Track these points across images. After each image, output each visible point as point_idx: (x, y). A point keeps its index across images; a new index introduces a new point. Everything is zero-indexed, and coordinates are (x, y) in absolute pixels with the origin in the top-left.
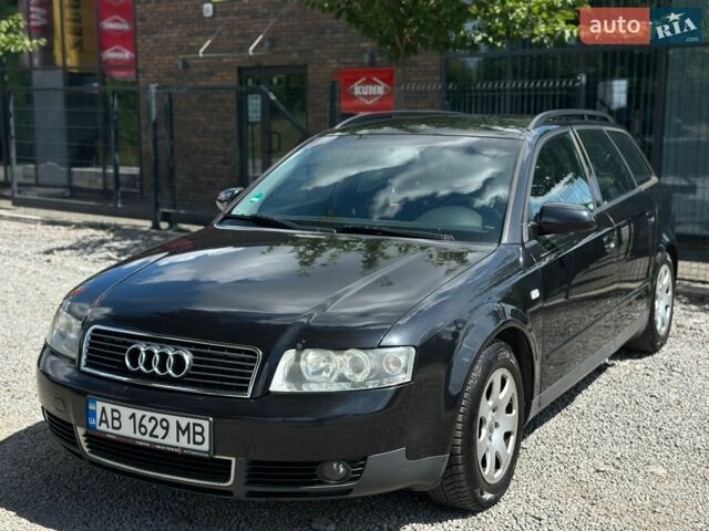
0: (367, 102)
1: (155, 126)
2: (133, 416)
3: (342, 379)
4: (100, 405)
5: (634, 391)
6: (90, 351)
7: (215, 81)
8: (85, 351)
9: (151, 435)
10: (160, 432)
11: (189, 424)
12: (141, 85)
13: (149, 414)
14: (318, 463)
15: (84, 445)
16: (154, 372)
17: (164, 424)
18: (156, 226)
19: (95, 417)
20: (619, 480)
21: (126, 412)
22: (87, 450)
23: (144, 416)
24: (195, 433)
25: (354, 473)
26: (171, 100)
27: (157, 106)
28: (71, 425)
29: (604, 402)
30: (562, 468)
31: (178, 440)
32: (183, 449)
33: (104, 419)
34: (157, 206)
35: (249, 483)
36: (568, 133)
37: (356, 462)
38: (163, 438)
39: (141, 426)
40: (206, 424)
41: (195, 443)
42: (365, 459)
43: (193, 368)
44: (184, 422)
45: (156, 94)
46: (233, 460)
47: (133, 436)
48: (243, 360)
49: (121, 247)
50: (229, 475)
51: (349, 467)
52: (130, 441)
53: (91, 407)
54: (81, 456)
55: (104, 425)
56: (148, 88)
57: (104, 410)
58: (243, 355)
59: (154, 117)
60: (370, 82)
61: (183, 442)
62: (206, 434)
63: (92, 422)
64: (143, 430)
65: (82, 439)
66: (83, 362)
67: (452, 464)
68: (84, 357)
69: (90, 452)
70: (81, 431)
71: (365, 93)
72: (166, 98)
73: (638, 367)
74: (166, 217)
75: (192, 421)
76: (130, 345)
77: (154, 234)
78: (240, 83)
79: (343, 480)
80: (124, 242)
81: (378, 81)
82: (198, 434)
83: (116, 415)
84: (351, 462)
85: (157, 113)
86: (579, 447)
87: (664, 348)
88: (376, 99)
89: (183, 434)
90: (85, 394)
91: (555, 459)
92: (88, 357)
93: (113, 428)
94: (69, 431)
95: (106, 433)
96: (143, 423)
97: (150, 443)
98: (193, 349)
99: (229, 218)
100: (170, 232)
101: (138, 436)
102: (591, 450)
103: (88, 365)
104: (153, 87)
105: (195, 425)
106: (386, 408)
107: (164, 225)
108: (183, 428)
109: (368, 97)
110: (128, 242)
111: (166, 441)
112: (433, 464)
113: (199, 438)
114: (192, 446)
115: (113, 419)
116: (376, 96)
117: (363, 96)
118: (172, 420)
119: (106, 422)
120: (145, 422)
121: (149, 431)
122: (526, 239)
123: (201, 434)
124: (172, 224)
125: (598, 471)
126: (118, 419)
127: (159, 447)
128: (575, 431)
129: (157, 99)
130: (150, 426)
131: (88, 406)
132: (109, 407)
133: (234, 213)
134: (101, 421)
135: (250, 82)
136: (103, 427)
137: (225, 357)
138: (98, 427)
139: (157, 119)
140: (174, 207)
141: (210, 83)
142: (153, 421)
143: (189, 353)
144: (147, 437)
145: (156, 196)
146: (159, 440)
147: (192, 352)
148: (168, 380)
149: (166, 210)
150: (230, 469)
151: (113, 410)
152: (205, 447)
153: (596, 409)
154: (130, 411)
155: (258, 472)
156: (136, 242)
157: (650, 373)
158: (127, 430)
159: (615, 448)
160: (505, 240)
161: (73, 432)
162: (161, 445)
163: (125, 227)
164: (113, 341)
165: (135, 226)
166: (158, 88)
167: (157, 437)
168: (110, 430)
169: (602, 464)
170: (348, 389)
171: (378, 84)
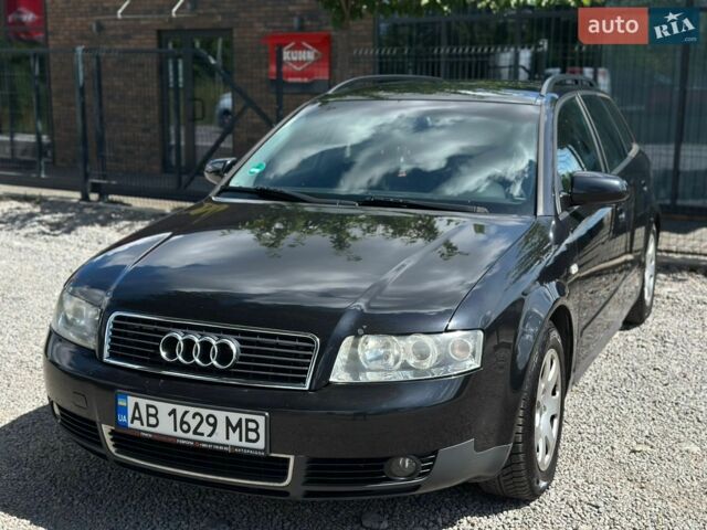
0: (295, 67)
1: (82, 90)
2: (173, 412)
3: (405, 367)
4: (131, 401)
5: (636, 364)
6: (113, 340)
7: (132, 44)
8: (107, 340)
9: (195, 432)
10: (206, 429)
11: (240, 420)
12: (51, 47)
13: (193, 410)
14: (386, 459)
15: (110, 444)
16: (195, 363)
17: (211, 420)
18: (85, 198)
19: (126, 414)
20: (659, 461)
21: (164, 408)
22: (113, 450)
23: (186, 412)
24: (248, 430)
25: (424, 468)
26: (99, 64)
27: (84, 70)
28: (94, 423)
29: (610, 378)
30: (597, 450)
31: (228, 438)
32: (234, 447)
33: (137, 415)
34: (87, 176)
35: (307, 483)
36: (574, 98)
37: (426, 456)
38: (210, 435)
39: (182, 422)
40: (261, 420)
41: (248, 440)
42: (436, 453)
43: (241, 359)
44: (234, 417)
45: (83, 56)
46: (292, 458)
47: (175, 434)
48: (297, 348)
49: (53, 221)
50: (286, 474)
51: (418, 461)
52: (170, 440)
53: (121, 403)
54: (104, 456)
55: (137, 423)
56: (74, 51)
57: (137, 406)
58: (297, 343)
59: (81, 82)
60: (299, 47)
61: (234, 439)
62: (262, 430)
63: (122, 419)
64: (185, 427)
65: (108, 438)
66: (106, 353)
67: (514, 453)
68: (107, 347)
69: (117, 452)
70: (106, 429)
71: (295, 59)
72: (94, 61)
73: (630, 338)
74: (96, 188)
75: (244, 417)
76: (164, 333)
77: (85, 206)
78: (160, 46)
79: (410, 476)
80: (55, 215)
81: (310, 47)
82: (252, 430)
83: (152, 411)
84: (422, 457)
85: (85, 78)
86: (603, 426)
87: (649, 319)
88: (306, 65)
89: (234, 431)
90: (112, 389)
91: (586, 441)
92: (112, 347)
93: (149, 425)
94: (91, 429)
95: (140, 431)
96: (185, 419)
97: (194, 441)
98: (239, 337)
99: (227, 190)
100: (101, 203)
101: (179, 433)
102: (616, 428)
103: (112, 356)
104: (79, 49)
105: (248, 421)
106: (455, 398)
107: (94, 197)
108: (234, 423)
109: (299, 63)
110: (60, 215)
111: (213, 439)
112: (496, 454)
113: (252, 436)
114: (244, 444)
115: (149, 415)
116: (306, 61)
117: (292, 61)
118: (221, 416)
119: (140, 419)
120: (188, 418)
121: (192, 429)
122: (559, 210)
123: (256, 430)
124: (102, 196)
125: (634, 451)
126: (155, 416)
127: (204, 445)
128: (592, 408)
129: (84, 62)
130: (194, 423)
131: (117, 402)
132: (143, 403)
133: (232, 184)
134: (134, 418)
135: (170, 45)
136: (137, 425)
137: (277, 346)
138: (130, 425)
139: (84, 84)
140: (104, 177)
141: (126, 47)
142: (198, 418)
143: (236, 342)
144: (190, 435)
145: (85, 167)
146: (205, 438)
147: (238, 340)
148: (212, 371)
149: (97, 181)
150: (287, 468)
151: (148, 406)
152: (261, 444)
153: (605, 384)
154: (168, 407)
155: (318, 470)
156: (70, 215)
157: (644, 344)
158: (166, 427)
159: (639, 426)
160: (540, 211)
161: (96, 431)
162: (208, 443)
163: (51, 199)
164: (141, 329)
165: (62, 198)
166: (84, 50)
167: (202, 434)
168: (145, 428)
169: (634, 443)
170: (411, 378)
171: (307, 49)
